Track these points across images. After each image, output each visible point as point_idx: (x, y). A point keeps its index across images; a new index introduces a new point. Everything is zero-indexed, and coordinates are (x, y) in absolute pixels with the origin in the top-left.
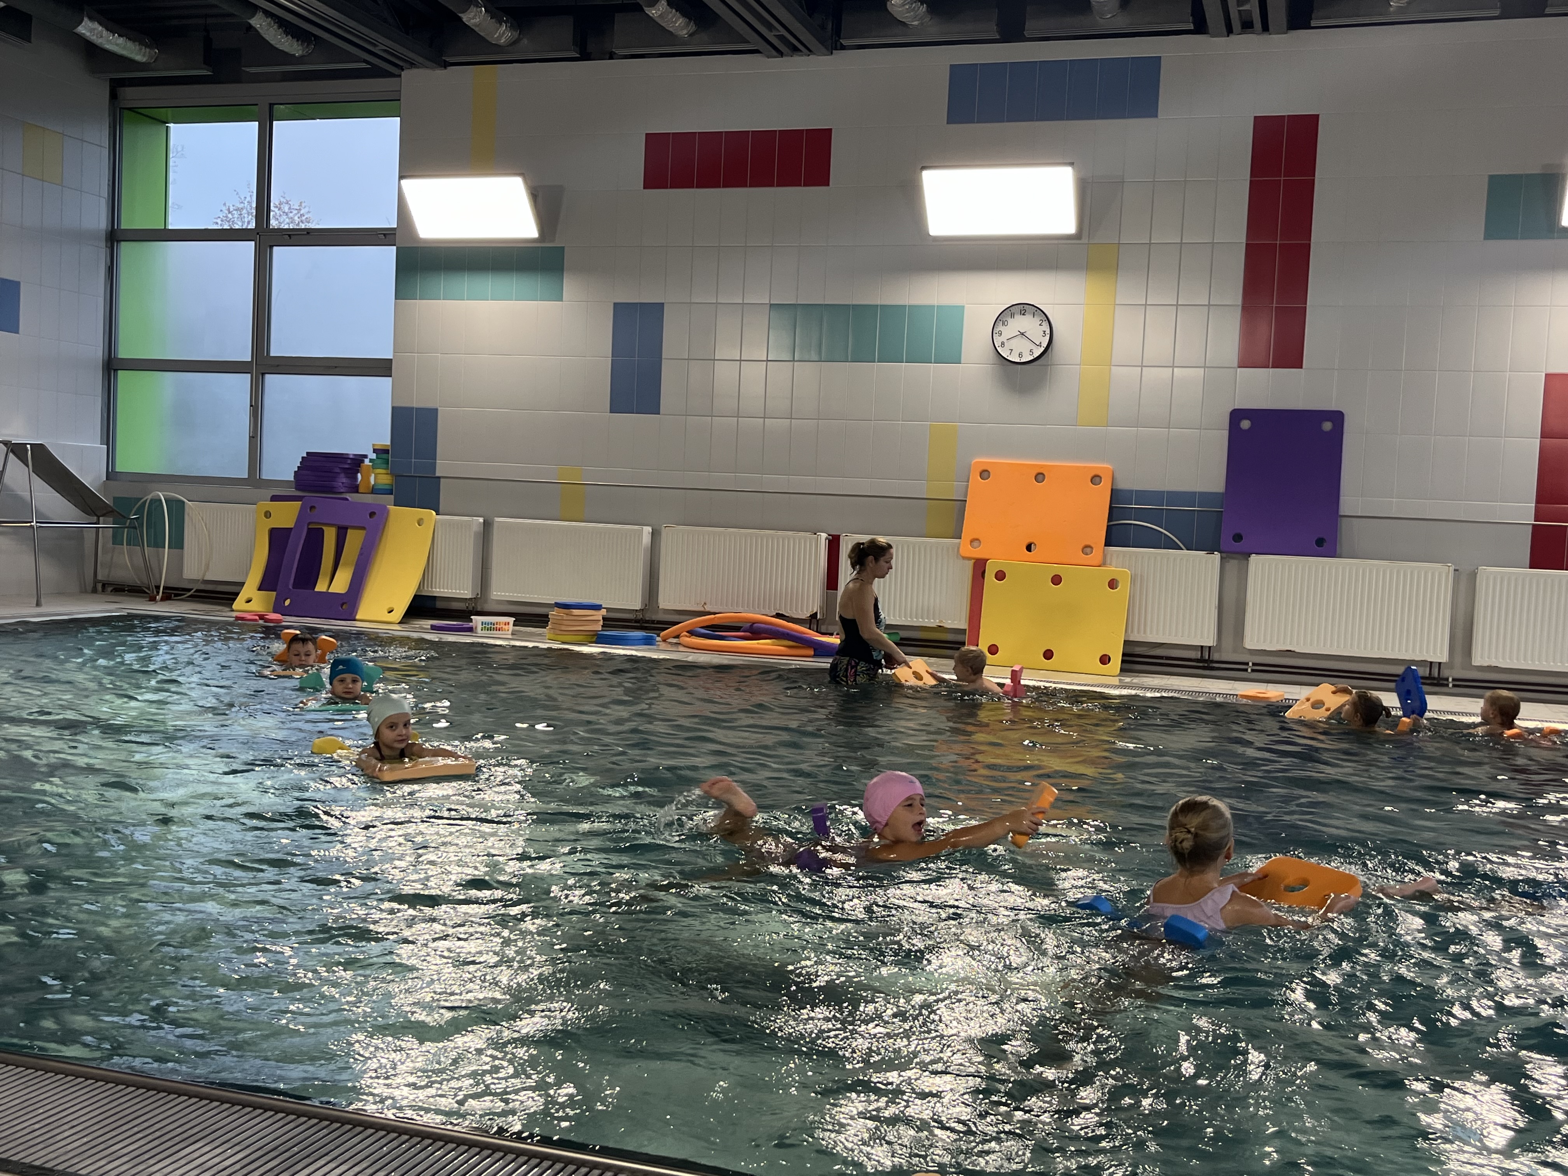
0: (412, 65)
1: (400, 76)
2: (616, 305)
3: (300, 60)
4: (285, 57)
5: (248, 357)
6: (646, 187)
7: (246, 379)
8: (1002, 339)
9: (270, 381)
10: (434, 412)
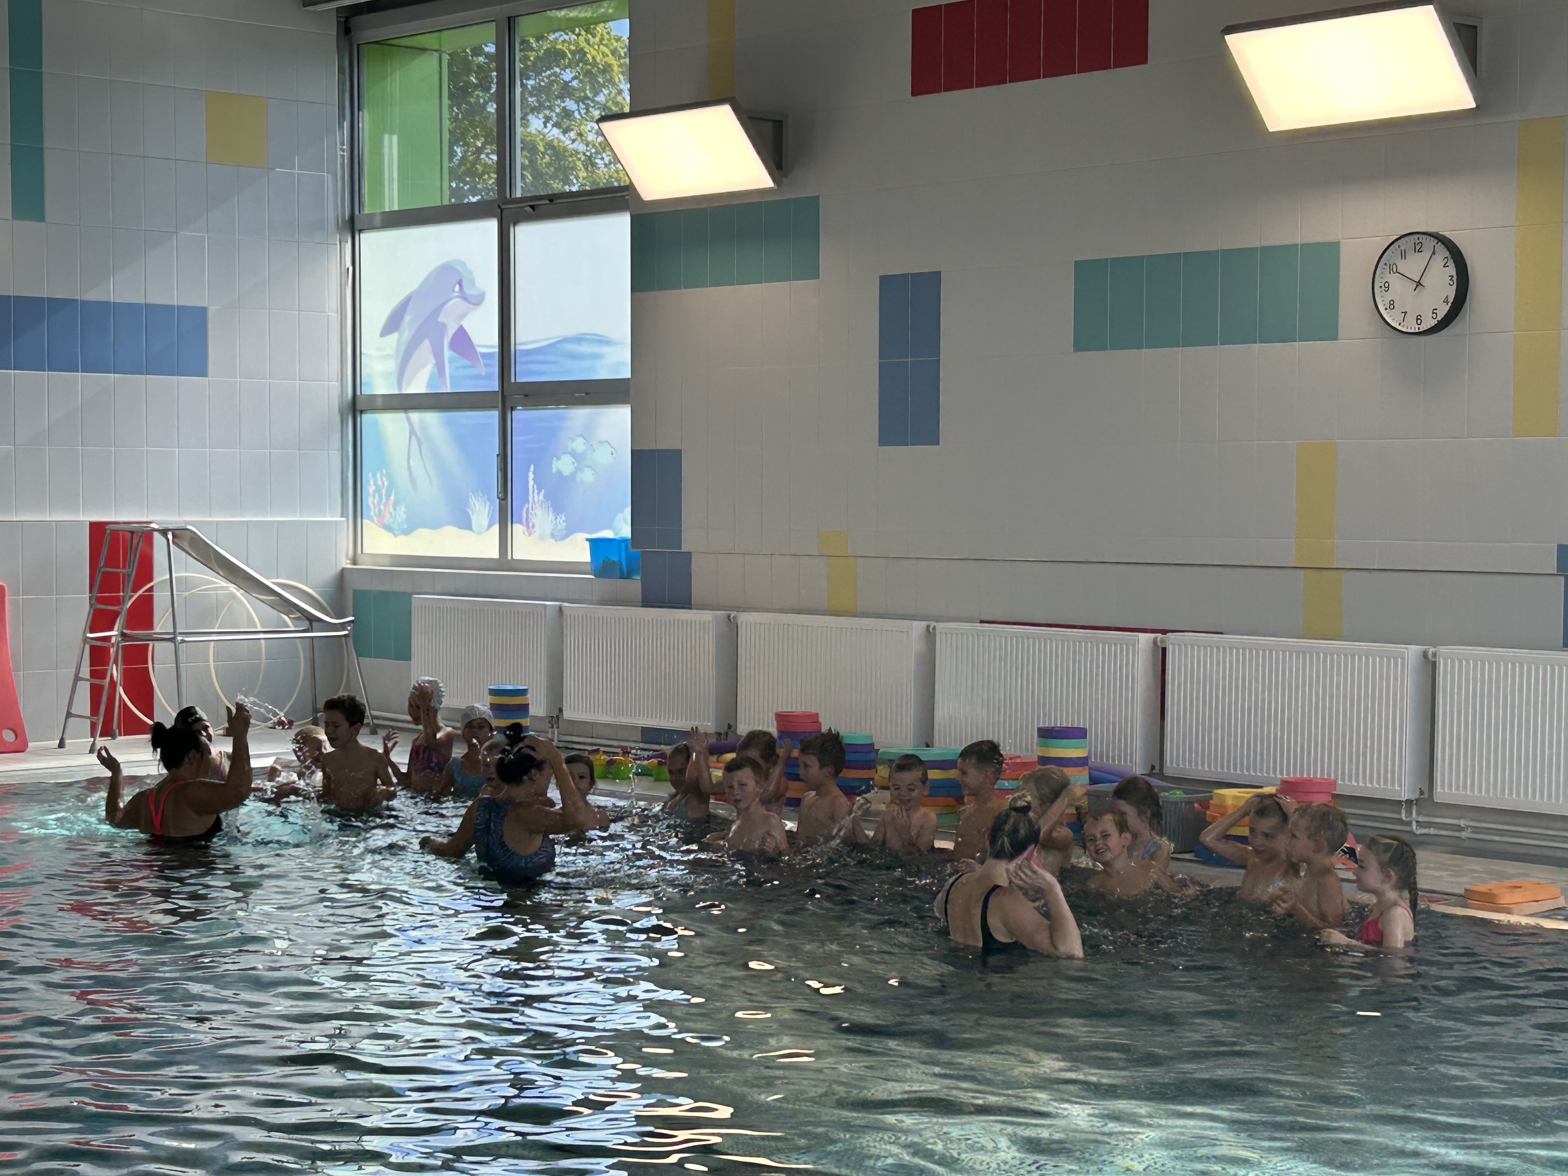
2: (885, 281)
5: (494, 385)
6: (914, 94)
7: (494, 416)
8: (1389, 296)
9: (520, 416)
10: (677, 455)
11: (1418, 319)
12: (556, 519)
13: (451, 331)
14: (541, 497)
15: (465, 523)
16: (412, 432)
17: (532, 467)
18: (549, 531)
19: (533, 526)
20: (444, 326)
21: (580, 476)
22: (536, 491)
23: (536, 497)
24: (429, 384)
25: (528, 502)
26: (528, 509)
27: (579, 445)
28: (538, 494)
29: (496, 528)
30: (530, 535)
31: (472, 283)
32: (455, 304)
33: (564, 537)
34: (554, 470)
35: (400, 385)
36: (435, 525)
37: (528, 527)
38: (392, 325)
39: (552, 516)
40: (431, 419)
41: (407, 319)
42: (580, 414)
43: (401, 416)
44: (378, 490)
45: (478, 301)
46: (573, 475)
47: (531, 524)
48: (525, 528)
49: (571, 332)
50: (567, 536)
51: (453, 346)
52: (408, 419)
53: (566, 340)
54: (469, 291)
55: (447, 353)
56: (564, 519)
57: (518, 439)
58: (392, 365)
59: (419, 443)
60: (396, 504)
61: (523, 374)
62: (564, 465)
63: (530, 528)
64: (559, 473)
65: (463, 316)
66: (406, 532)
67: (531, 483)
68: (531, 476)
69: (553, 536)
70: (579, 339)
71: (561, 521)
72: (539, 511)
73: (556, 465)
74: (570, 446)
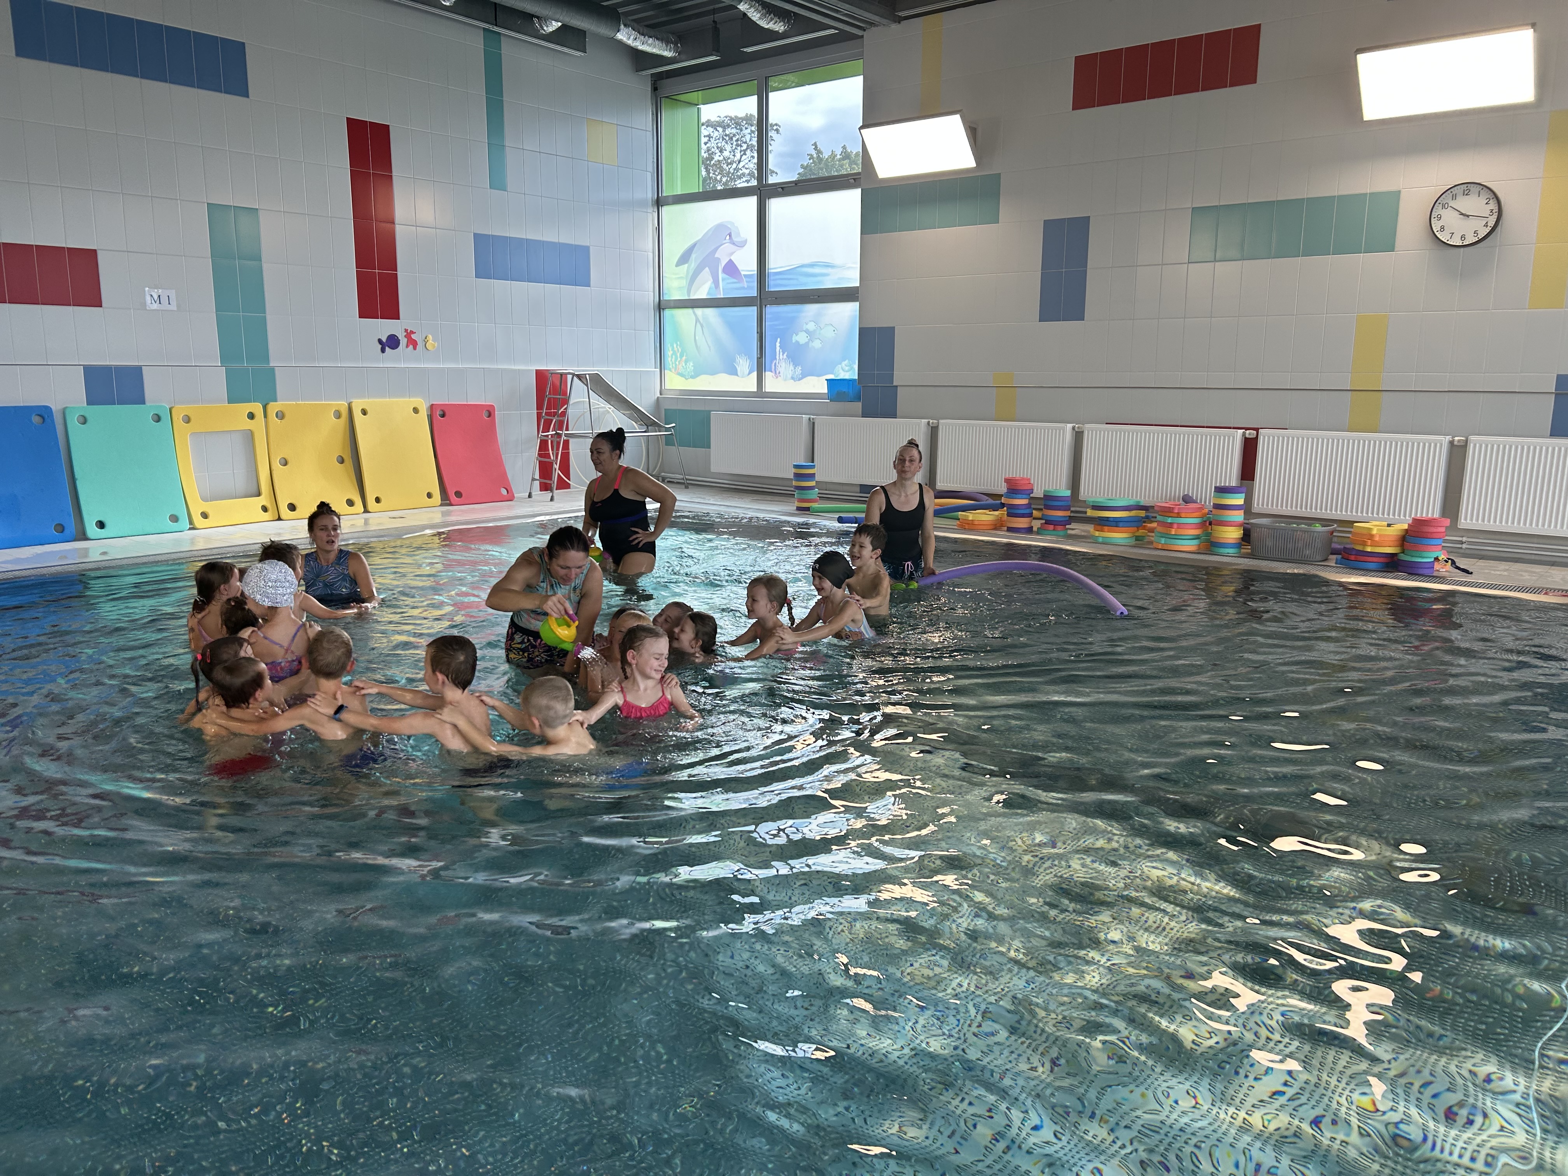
0: (872, 24)
1: (862, 37)
2: (1046, 222)
3: (784, 36)
4: (772, 35)
5: (754, 293)
6: (1075, 108)
7: (753, 311)
8: (1440, 223)
9: (771, 311)
10: (892, 330)
11: (1463, 237)
12: (795, 368)
13: (723, 263)
14: (785, 357)
15: (733, 372)
16: (697, 320)
17: (779, 339)
18: (789, 376)
19: (780, 373)
20: (719, 259)
21: (811, 344)
22: (781, 353)
23: (781, 356)
24: (708, 294)
25: (777, 360)
26: (776, 364)
27: (811, 326)
28: (783, 355)
29: (755, 374)
30: (777, 377)
31: (738, 234)
32: (727, 247)
33: (800, 379)
34: (794, 341)
35: (689, 294)
36: (713, 373)
38: (684, 259)
39: (792, 367)
40: (710, 312)
41: (693, 256)
42: (812, 309)
43: (690, 311)
44: (674, 353)
45: (742, 244)
46: (807, 343)
47: (778, 372)
48: (774, 374)
49: (806, 262)
50: (803, 378)
51: (725, 270)
52: (694, 313)
53: (803, 266)
54: (735, 239)
55: (721, 275)
56: (800, 368)
57: (768, 324)
58: (684, 283)
59: (702, 326)
60: (686, 362)
61: (773, 286)
62: (801, 338)
63: (777, 374)
64: (797, 342)
65: (732, 253)
66: (693, 377)
67: (778, 348)
68: (778, 344)
69: (792, 378)
70: (812, 265)
71: (799, 370)
72: (783, 364)
73: (795, 338)
74: (805, 327)
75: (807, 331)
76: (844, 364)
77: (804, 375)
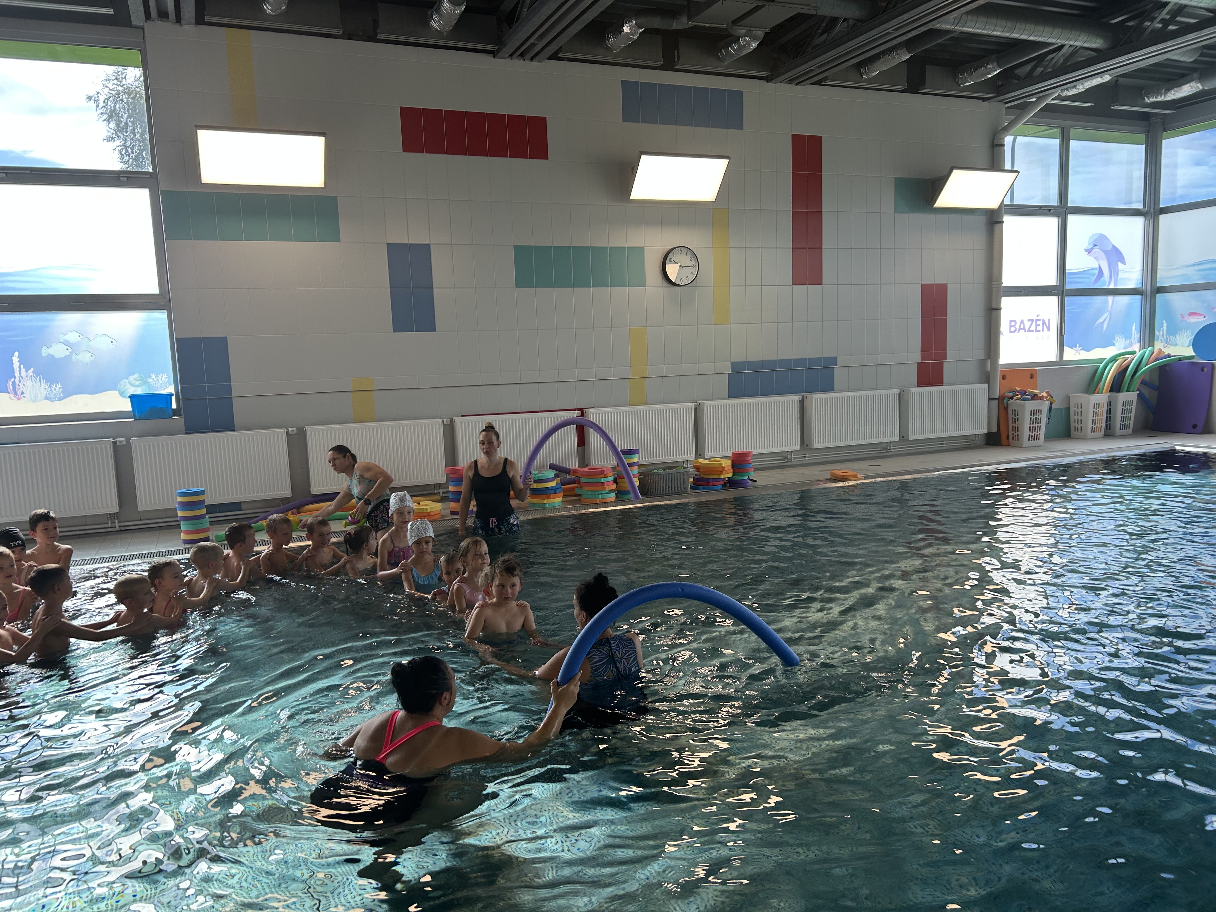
1: (144, 27)
2: (391, 246)
6: (406, 152)
10: (223, 341)
11: (682, 280)
12: (50, 386)
14: (30, 372)
17: (16, 354)
19: (23, 393)
21: (74, 357)
22: (23, 370)
25: (15, 377)
26: (14, 383)
27: (73, 337)
28: (27, 371)
30: (19, 399)
33: (60, 399)
34: (44, 355)
37: (16, 393)
46: (68, 358)
47: (19, 392)
48: (12, 396)
49: (55, 263)
50: (65, 397)
56: (59, 386)
62: (58, 351)
67: (16, 364)
68: (15, 359)
69: (47, 398)
71: (58, 388)
72: (29, 383)
73: (45, 352)
74: (62, 338)
75: (66, 343)
76: (131, 378)
77: (67, 394)
